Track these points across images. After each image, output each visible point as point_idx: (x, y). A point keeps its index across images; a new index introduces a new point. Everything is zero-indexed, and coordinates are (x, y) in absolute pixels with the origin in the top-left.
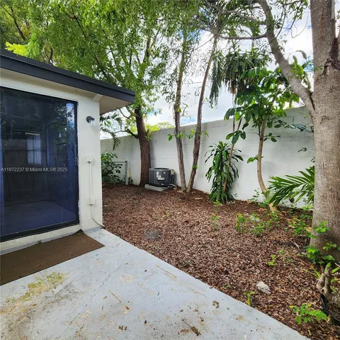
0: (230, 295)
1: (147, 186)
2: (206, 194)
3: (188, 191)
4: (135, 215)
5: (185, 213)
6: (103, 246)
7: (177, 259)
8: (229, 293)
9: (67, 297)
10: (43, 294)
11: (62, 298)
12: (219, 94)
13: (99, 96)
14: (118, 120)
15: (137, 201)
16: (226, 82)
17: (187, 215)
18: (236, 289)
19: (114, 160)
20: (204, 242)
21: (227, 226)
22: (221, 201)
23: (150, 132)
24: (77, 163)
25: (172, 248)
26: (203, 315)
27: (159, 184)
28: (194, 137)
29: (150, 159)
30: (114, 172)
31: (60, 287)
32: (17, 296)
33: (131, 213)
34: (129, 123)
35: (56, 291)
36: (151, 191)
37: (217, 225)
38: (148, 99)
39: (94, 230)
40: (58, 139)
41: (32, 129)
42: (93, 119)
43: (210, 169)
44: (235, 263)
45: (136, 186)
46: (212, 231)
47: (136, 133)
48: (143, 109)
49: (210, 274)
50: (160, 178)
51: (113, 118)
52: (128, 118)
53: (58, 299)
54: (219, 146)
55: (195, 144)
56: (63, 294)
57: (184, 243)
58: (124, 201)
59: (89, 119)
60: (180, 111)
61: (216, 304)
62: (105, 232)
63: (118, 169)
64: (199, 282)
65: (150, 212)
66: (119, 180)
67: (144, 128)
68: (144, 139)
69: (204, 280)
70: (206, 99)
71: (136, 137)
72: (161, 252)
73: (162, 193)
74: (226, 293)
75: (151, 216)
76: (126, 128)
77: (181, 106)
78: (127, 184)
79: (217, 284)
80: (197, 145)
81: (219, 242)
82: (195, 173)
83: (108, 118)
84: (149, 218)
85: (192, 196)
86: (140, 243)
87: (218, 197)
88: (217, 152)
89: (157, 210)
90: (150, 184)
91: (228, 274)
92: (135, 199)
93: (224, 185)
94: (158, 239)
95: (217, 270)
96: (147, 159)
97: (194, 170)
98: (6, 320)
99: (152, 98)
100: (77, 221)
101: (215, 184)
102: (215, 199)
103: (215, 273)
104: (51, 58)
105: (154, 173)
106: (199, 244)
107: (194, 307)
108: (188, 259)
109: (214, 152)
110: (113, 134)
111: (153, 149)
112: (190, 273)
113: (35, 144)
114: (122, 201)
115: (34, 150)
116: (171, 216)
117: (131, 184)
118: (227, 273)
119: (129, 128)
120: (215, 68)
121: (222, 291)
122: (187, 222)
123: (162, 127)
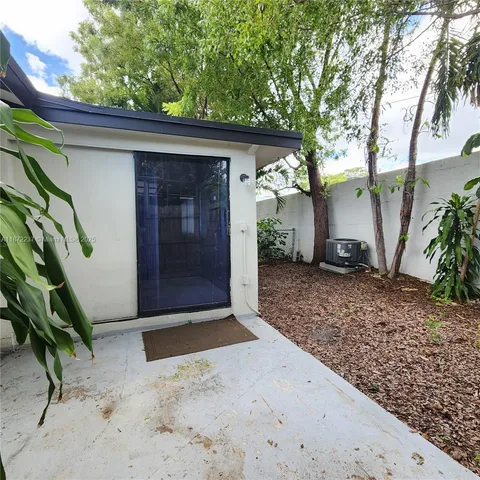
0: (448, 452)
1: (322, 265)
2: (425, 283)
3: (390, 276)
4: (302, 304)
5: (381, 310)
6: (256, 338)
7: (360, 377)
8: (447, 449)
9: (214, 389)
10: (191, 379)
11: (209, 389)
12: (451, 112)
13: (255, 147)
14: (283, 172)
15: (306, 286)
16: (466, 90)
17: (384, 313)
18: (463, 448)
19: (277, 227)
20: (409, 360)
21: (461, 341)
22: (453, 297)
23: (328, 185)
24: (229, 233)
25: (352, 359)
26: (391, 467)
27: (341, 262)
28: (402, 188)
29: (327, 226)
30: (277, 243)
31: (207, 376)
32: (168, 375)
33: (297, 301)
34: (298, 175)
35: (203, 379)
36: (328, 273)
37: (439, 337)
38: (326, 137)
39: (248, 317)
40: (213, 202)
41: (186, 193)
42: (248, 177)
43: (433, 242)
44: (467, 406)
45: (308, 264)
46: (427, 345)
47: (308, 188)
48: (318, 154)
49: (414, 411)
50: (342, 253)
51: (276, 170)
52: (296, 169)
53: (204, 389)
54: (451, 202)
55: (405, 200)
56: (210, 384)
57: (374, 355)
58: (288, 284)
59: (243, 177)
60: (377, 150)
61: (419, 459)
62: (261, 321)
63: (283, 239)
64: (393, 418)
65: (323, 303)
66: (283, 254)
67: (319, 181)
68: (319, 196)
69: (403, 417)
70: (426, 123)
71: (308, 194)
72: (335, 361)
73: (344, 276)
74: (442, 449)
75: (325, 309)
76: (293, 182)
77: (378, 142)
78: (294, 260)
79: (426, 430)
80: (408, 202)
81: (438, 365)
82: (404, 247)
83: (270, 171)
84: (323, 311)
85: (397, 285)
86: (306, 343)
87: (448, 289)
88: (447, 212)
89: (335, 300)
90: (327, 262)
91: (450, 419)
92: (305, 283)
93: (462, 270)
94: (332, 343)
95: (429, 409)
96: (324, 226)
97: (402, 242)
98: (158, 396)
99: (331, 135)
100: (228, 304)
101: (442, 268)
102: (443, 292)
103: (423, 411)
104: (205, 107)
105: (333, 246)
106: (401, 361)
107: (378, 451)
108: (377, 379)
109: (442, 213)
110: (276, 193)
111: (332, 211)
112: (379, 402)
113: (189, 210)
114: (286, 284)
115: (187, 217)
116: (356, 312)
117: (300, 261)
118: (447, 416)
119: (299, 182)
120: (443, 69)
121: (433, 442)
122: (383, 324)
123: (353, 175)
